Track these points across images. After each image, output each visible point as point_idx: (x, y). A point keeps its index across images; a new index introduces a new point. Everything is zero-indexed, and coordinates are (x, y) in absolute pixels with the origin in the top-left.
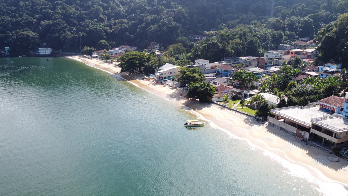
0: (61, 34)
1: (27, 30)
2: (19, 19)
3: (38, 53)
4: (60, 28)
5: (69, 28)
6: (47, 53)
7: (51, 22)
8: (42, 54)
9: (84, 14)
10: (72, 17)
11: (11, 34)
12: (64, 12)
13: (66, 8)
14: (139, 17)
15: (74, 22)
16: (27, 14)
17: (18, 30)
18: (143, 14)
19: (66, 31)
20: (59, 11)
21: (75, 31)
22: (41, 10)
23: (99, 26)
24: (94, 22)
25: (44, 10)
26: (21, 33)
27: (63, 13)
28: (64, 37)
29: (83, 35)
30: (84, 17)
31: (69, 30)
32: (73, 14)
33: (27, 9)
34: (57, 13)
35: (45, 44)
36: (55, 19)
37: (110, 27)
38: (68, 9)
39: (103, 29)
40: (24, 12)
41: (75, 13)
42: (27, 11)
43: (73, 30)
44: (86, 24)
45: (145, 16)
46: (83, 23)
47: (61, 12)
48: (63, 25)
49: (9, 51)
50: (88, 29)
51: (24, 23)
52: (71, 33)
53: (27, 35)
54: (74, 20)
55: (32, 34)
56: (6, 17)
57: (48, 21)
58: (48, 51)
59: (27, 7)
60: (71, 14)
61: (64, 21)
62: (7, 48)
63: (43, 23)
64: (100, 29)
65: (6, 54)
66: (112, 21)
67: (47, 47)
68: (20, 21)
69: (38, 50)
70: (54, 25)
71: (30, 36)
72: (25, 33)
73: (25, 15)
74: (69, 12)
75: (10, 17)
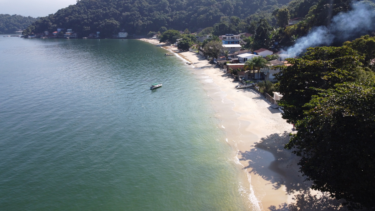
0: (135, 22)
1: (112, 20)
2: (108, 11)
3: (118, 36)
4: (135, 17)
5: (141, 18)
6: (124, 37)
7: (129, 13)
8: (121, 37)
9: (154, 7)
10: (145, 10)
11: (101, 22)
12: (140, 5)
13: (142, 2)
14: (194, 9)
15: (146, 13)
16: (114, 8)
17: (106, 20)
18: (198, 7)
19: (139, 20)
20: (136, 5)
21: (145, 20)
22: (124, 4)
23: (163, 16)
24: (161, 14)
25: (126, 5)
26: (108, 21)
27: (139, 7)
28: (137, 25)
29: (150, 23)
30: (154, 9)
31: (141, 20)
32: (146, 7)
33: (114, 4)
34: (134, 6)
35: (124, 30)
36: (133, 11)
37: (171, 16)
38: (143, 3)
39: (166, 18)
40: (112, 6)
41: (147, 6)
42: (114, 5)
43: (144, 19)
44: (154, 15)
45: (199, 8)
46: (152, 14)
47: (137, 6)
48: (138, 15)
49: (99, 34)
50: (155, 19)
51: (111, 14)
52: (143, 22)
53: (112, 23)
54: (146, 11)
55: (115, 22)
56: (99, 10)
57: (127, 13)
58: (125, 35)
59: (114, 2)
60: (144, 7)
61: (139, 13)
62: (98, 33)
63: (124, 14)
64: (163, 19)
65: (98, 37)
66: (174, 13)
67: (125, 32)
68: (108, 13)
69: (118, 34)
70: (131, 15)
71: (113, 24)
72: (111, 21)
73: (112, 8)
74: (143, 5)
75: (102, 10)
